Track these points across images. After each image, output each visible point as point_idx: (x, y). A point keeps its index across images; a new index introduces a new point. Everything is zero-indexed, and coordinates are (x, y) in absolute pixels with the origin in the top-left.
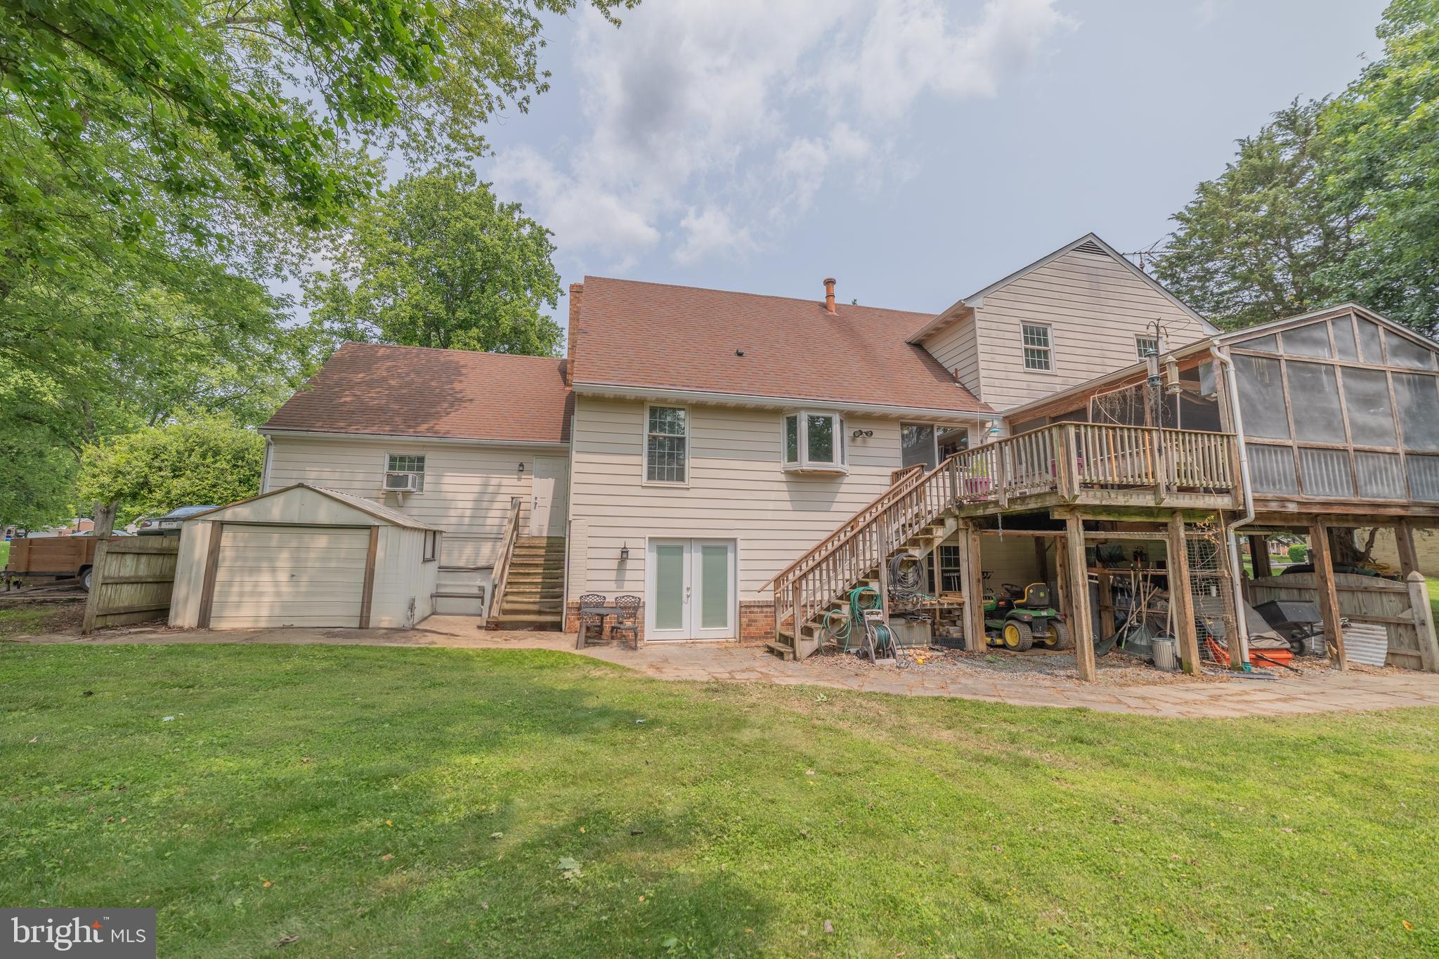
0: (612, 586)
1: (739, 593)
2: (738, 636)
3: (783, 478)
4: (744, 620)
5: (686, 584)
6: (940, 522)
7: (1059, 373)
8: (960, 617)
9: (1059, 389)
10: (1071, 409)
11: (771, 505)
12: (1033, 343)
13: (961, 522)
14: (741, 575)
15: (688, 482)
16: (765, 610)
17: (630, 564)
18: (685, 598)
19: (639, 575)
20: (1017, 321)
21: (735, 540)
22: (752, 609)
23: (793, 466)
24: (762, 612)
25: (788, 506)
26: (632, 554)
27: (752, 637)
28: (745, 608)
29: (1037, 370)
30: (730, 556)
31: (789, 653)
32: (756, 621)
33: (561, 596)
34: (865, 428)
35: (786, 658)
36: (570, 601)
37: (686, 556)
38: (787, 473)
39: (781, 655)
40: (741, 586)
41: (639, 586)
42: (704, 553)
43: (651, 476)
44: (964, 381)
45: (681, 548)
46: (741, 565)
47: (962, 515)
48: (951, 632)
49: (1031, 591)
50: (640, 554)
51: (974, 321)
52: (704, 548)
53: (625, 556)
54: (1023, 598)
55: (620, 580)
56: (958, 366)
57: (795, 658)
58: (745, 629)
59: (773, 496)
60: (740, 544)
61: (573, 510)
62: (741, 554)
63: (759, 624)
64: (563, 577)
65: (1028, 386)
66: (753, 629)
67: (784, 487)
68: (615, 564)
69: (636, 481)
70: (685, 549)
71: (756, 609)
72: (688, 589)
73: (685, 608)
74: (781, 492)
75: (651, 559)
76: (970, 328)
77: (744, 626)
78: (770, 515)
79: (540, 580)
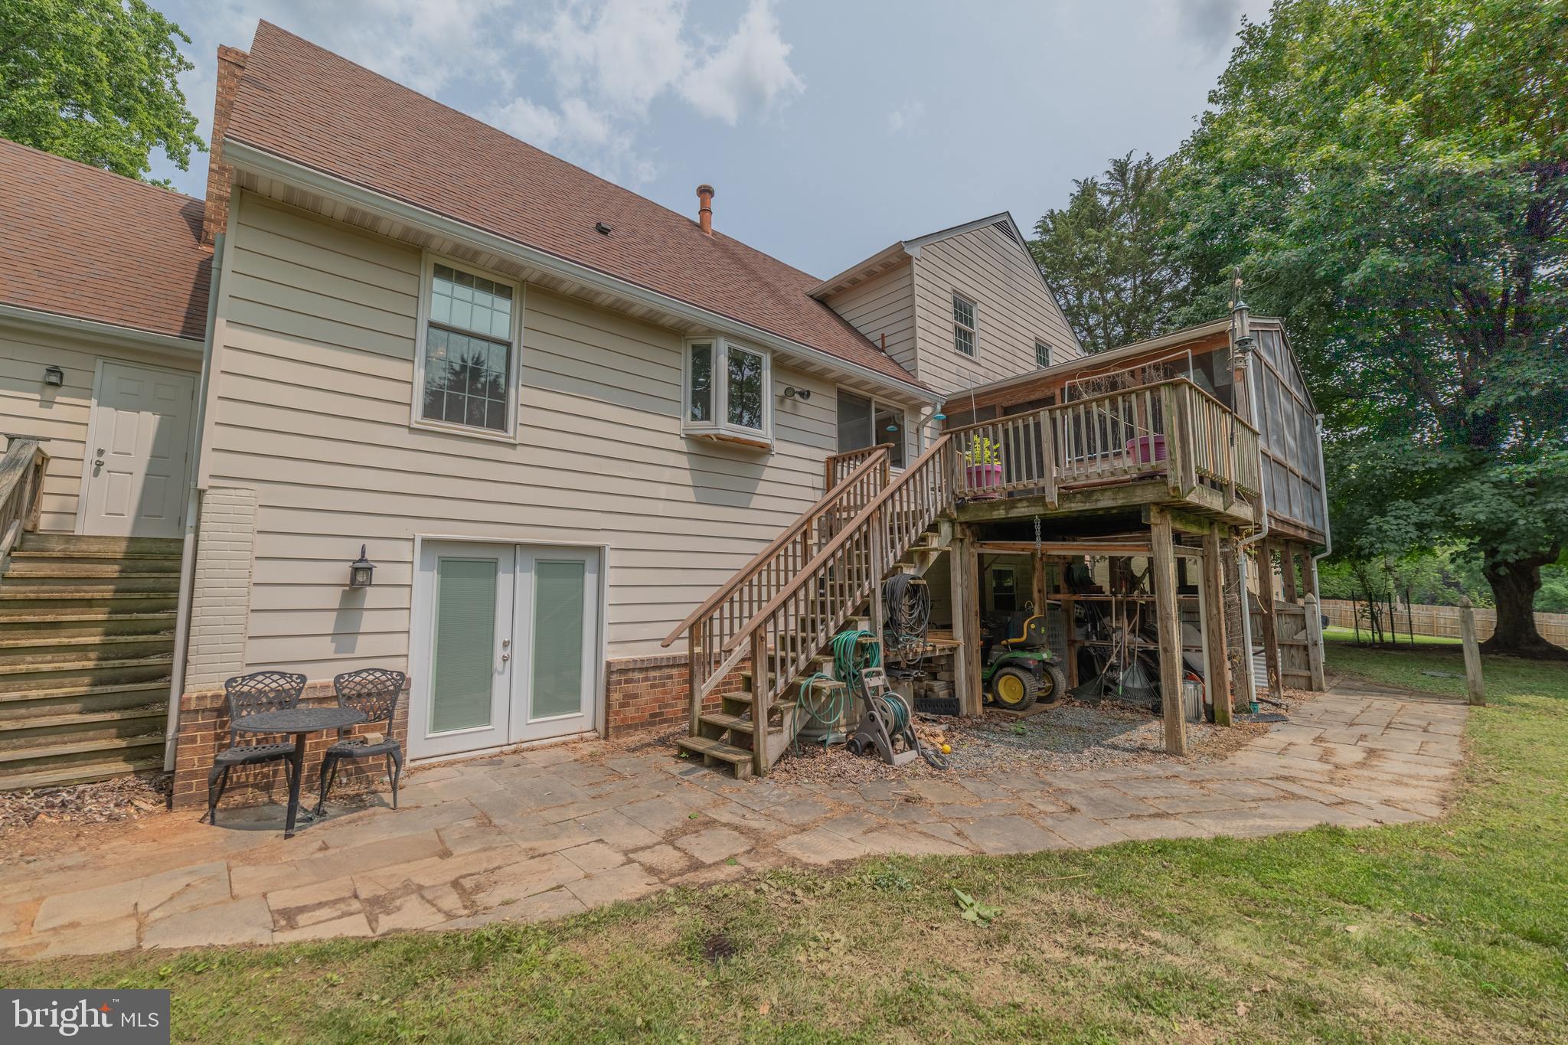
0: (326, 647)
1: (606, 647)
2: (601, 727)
3: (683, 446)
4: (616, 696)
5: (501, 634)
6: (934, 528)
7: (983, 362)
8: (950, 668)
9: (982, 381)
10: (1033, 397)
11: (663, 491)
12: (961, 321)
13: (958, 528)
14: (610, 614)
15: (514, 431)
16: (652, 674)
17: (372, 597)
18: (498, 663)
19: (398, 621)
20: (949, 288)
21: (599, 550)
22: (631, 675)
23: (702, 428)
24: (646, 679)
25: (689, 494)
26: (380, 574)
27: (630, 727)
28: (615, 675)
29: (963, 354)
30: (590, 579)
31: (745, 762)
32: (635, 696)
33: (164, 673)
34: (799, 385)
35: (741, 774)
36: (192, 692)
37: (504, 580)
38: (691, 438)
39: (728, 768)
40: (609, 633)
41: (396, 644)
42: (540, 574)
43: (432, 410)
44: (890, 351)
45: (495, 563)
46: (610, 596)
47: (962, 519)
48: (936, 689)
49: (1033, 626)
50: (402, 574)
51: (911, 274)
52: (541, 564)
53: (361, 577)
54: (1021, 635)
55: (345, 633)
56: (886, 332)
57: (757, 771)
58: (617, 713)
59: (667, 475)
60: (611, 558)
61: (209, 464)
62: (611, 576)
63: (641, 701)
64: (172, 628)
65: (958, 370)
66: (630, 712)
67: (683, 461)
68: (333, 598)
69: (398, 415)
70: (501, 564)
71: (637, 675)
72: (505, 645)
73: (499, 683)
74: (679, 470)
75: (426, 585)
76: (905, 282)
77: (615, 707)
78: (660, 508)
79: (97, 640)
